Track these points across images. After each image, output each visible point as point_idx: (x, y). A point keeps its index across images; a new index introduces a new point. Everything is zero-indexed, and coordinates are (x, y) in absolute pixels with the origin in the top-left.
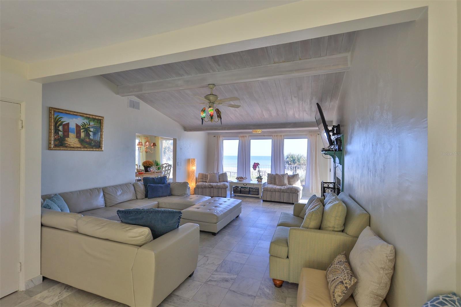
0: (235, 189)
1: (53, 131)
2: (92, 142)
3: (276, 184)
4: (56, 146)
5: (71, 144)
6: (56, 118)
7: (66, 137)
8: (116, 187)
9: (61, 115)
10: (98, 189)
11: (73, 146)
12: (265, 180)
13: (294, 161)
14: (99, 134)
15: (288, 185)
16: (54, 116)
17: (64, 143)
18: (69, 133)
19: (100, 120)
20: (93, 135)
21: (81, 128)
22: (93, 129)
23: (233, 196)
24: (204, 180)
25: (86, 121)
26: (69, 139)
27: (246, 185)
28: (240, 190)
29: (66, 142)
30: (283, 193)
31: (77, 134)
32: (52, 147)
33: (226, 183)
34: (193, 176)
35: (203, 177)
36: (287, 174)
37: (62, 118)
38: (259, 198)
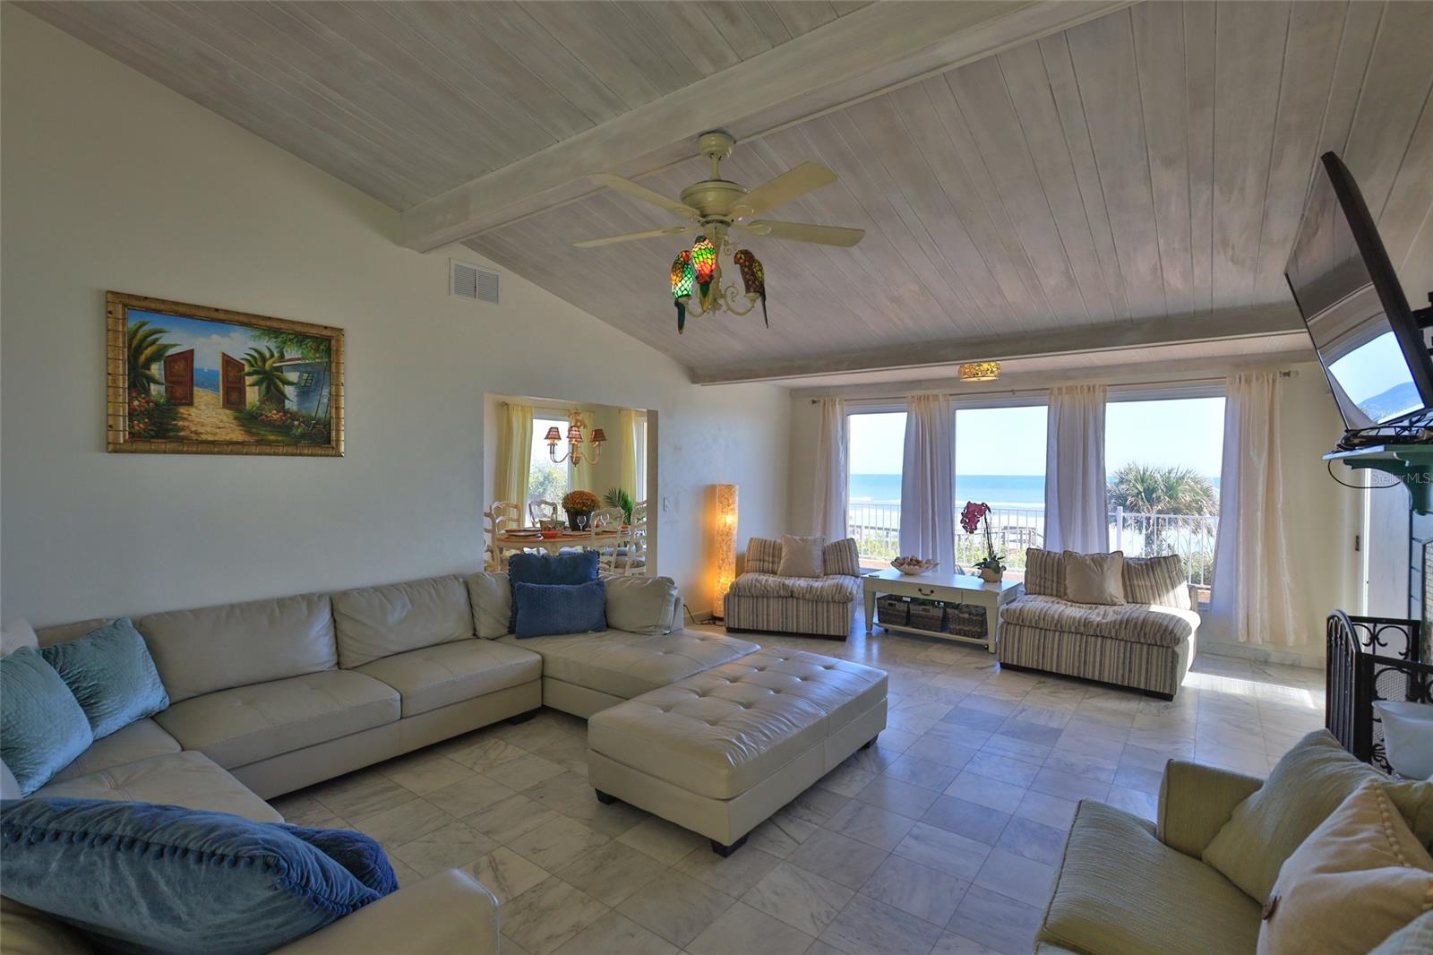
0: (887, 605)
1: (124, 383)
2: (296, 423)
3: (1065, 594)
4: (134, 436)
5: (200, 429)
6: (136, 332)
7: (182, 404)
8: (385, 592)
9: (154, 322)
10: (310, 600)
11: (210, 438)
12: (1014, 574)
13: (1150, 494)
14: (325, 392)
15: (1123, 601)
16: (123, 326)
17: (170, 427)
18: (195, 389)
19: (329, 339)
20: (298, 395)
21: (244, 370)
22: (298, 374)
23: (879, 635)
24: (766, 564)
25: (265, 345)
26: (193, 411)
27: (932, 592)
28: (906, 609)
29: (180, 423)
30: (1099, 640)
31: (228, 391)
32: (122, 441)
33: (848, 582)
34: (725, 548)
35: (763, 556)
36: (1120, 553)
37: (160, 331)
38: (987, 648)
